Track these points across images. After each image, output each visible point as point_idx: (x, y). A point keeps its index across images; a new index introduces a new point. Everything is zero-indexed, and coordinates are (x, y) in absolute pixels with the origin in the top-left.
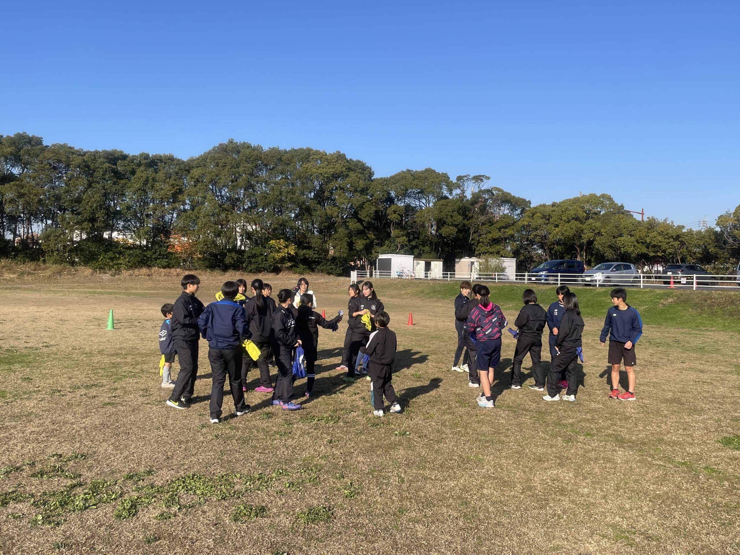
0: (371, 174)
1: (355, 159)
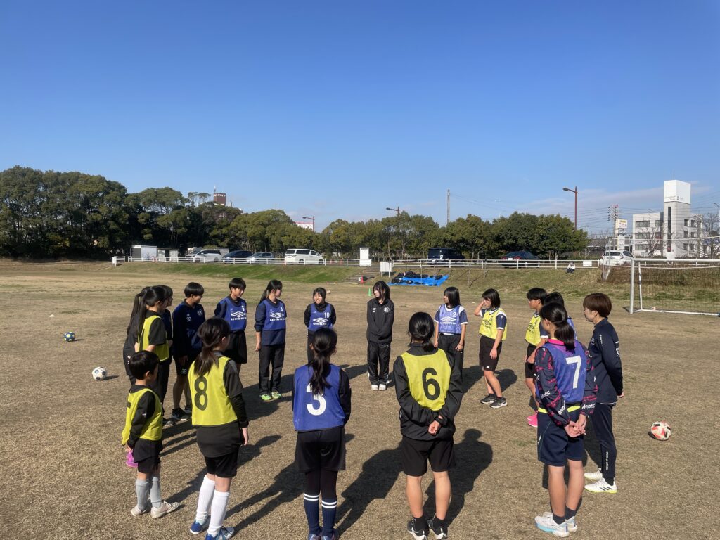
0: (126, 190)
1: (112, 180)
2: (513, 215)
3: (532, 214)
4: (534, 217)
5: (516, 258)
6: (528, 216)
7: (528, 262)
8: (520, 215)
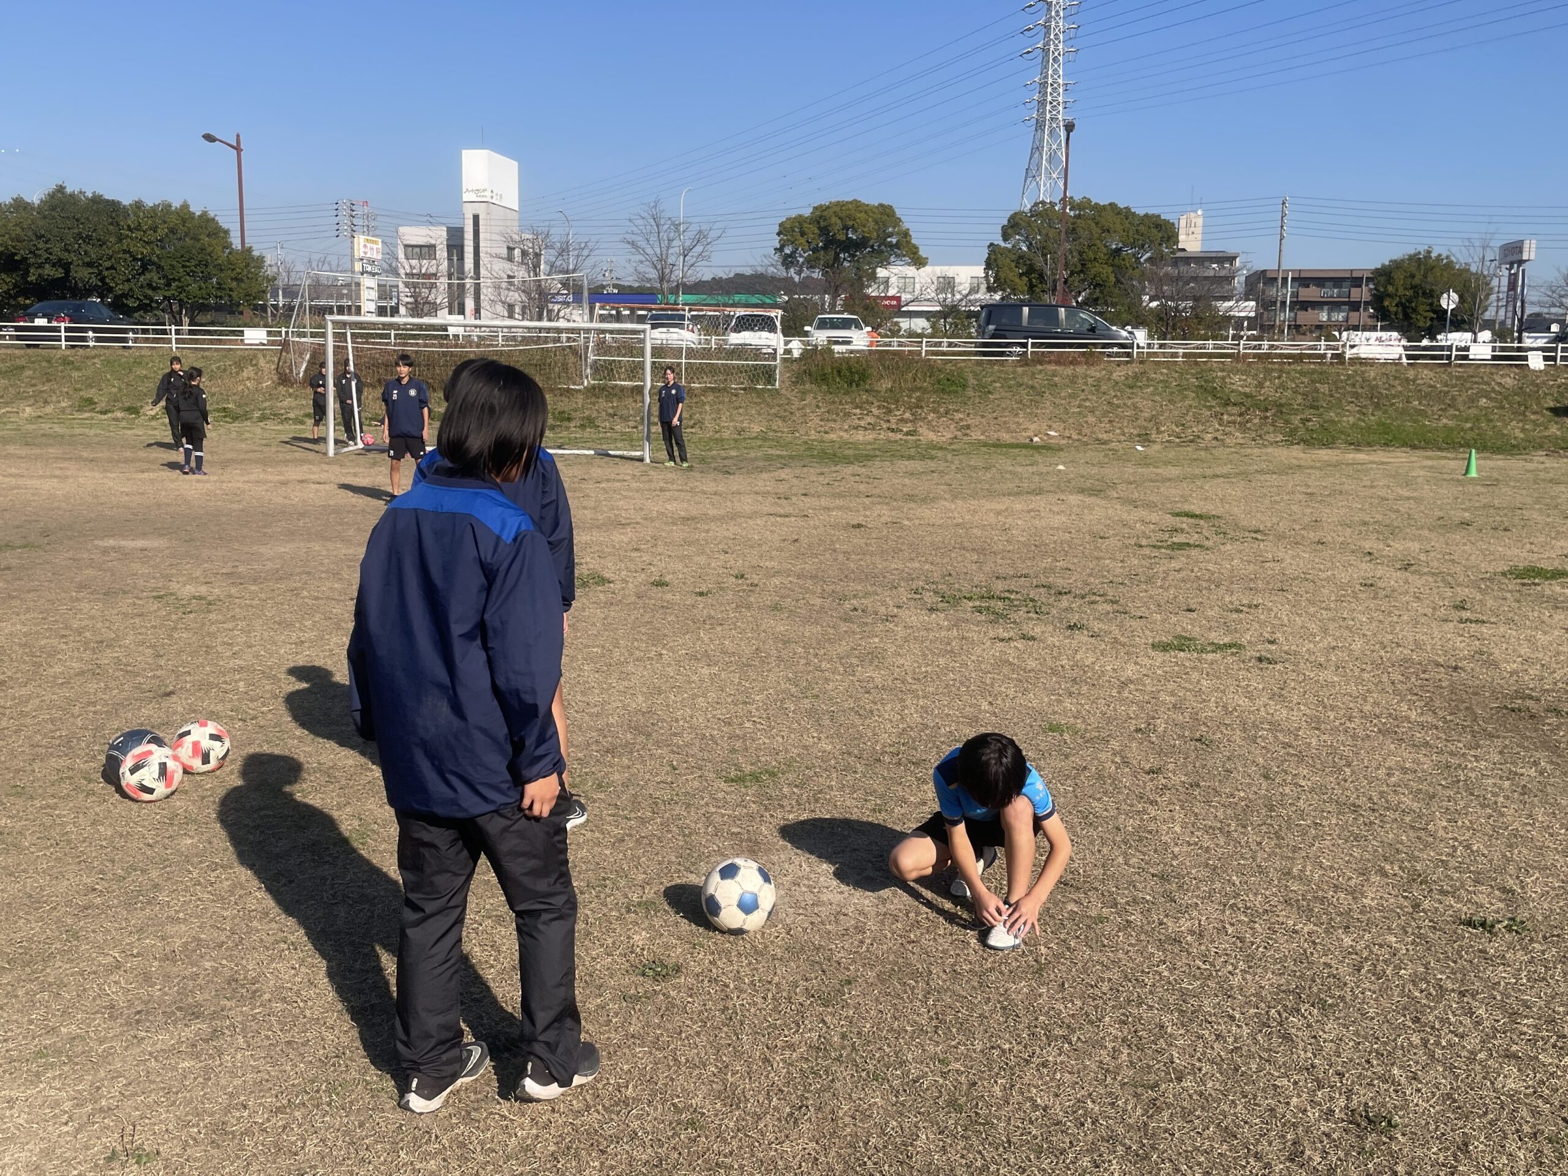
2: (52, 196)
3: (108, 196)
4: (114, 205)
5: (59, 320)
6: (97, 200)
7: (95, 330)
8: (72, 195)
